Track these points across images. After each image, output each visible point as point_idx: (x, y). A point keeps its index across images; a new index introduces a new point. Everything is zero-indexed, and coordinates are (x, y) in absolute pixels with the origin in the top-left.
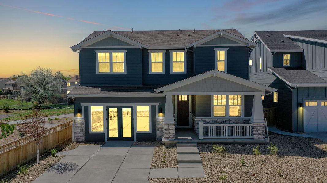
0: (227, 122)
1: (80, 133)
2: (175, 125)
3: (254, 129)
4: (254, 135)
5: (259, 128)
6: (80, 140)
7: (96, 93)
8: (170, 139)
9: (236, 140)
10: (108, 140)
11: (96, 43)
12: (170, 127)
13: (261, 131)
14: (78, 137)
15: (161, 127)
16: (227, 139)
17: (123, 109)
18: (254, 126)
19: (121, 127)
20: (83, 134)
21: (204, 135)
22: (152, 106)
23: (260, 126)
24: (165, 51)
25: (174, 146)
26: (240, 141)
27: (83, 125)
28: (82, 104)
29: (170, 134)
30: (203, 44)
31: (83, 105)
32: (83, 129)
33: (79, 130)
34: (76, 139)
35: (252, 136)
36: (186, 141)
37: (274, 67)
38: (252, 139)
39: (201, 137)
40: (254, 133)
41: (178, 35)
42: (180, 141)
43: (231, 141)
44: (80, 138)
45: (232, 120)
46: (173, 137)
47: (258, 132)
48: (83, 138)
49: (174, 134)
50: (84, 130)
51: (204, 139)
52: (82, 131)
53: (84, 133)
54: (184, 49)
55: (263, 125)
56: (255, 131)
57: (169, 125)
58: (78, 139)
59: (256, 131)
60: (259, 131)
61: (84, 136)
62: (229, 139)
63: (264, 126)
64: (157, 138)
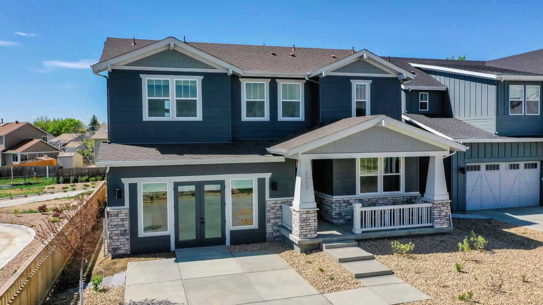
0: (380, 202)
1: (120, 237)
2: (317, 211)
3: (435, 212)
4: (435, 221)
5: (443, 208)
6: (120, 252)
7: (149, 157)
8: (309, 236)
9: (410, 230)
10: (176, 247)
11: (142, 59)
12: (309, 215)
13: (444, 214)
14: (117, 247)
15: (274, 216)
16: (395, 229)
17: (205, 186)
18: (435, 206)
19: (202, 221)
20: (127, 239)
21: (362, 227)
22: (259, 179)
23: (443, 206)
24: (269, 80)
25: (317, 248)
26: (417, 232)
27: (127, 222)
28: (123, 180)
29: (310, 228)
30: (334, 71)
31: (126, 182)
32: (127, 228)
33: (119, 232)
34: (111, 249)
35: (430, 222)
36: (336, 238)
37: (408, 113)
38: (432, 227)
39: (358, 229)
40: (435, 217)
41: (273, 54)
42: (328, 239)
43: (404, 233)
44: (120, 248)
45: (387, 198)
46: (314, 232)
47: (440, 215)
48: (126, 247)
49: (316, 227)
50: (128, 232)
51: (363, 232)
52: (123, 234)
53: (128, 237)
54: (304, 79)
55: (448, 203)
56: (436, 214)
57: (308, 212)
58: (115, 250)
59: (438, 214)
60: (442, 214)
61: (129, 242)
62: (399, 229)
63: (448, 205)
64: (268, 236)
